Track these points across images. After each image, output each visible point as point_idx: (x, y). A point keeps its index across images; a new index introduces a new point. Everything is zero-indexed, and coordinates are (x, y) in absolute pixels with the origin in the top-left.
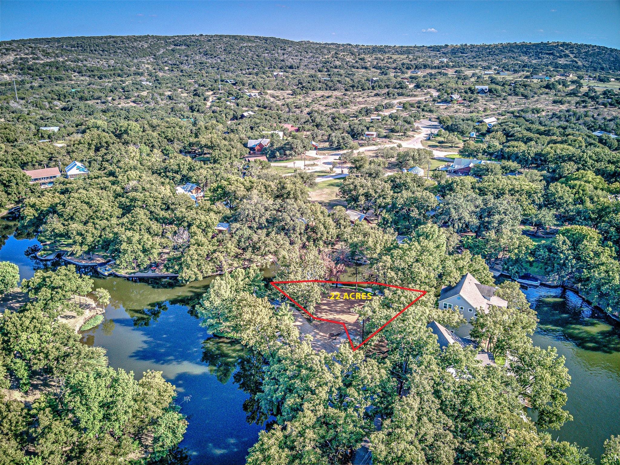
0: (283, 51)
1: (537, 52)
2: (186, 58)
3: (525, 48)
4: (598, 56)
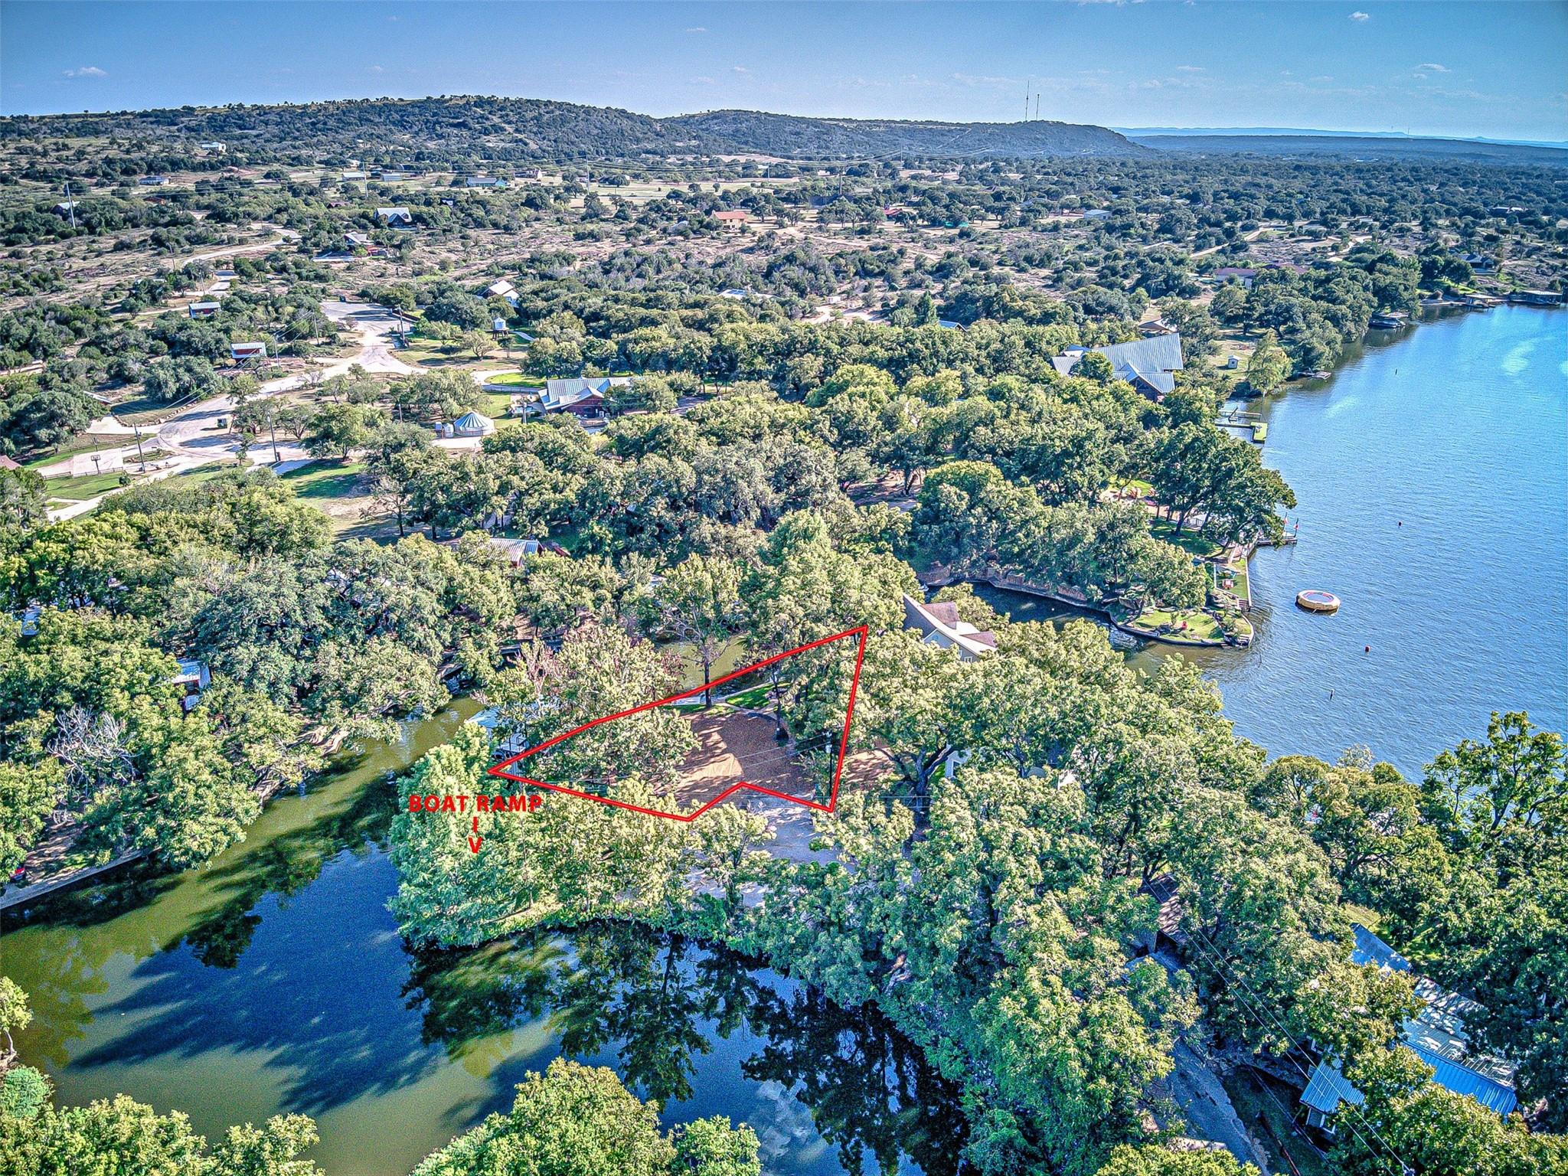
1: (428, 121)
3: (396, 112)
4: (562, 125)
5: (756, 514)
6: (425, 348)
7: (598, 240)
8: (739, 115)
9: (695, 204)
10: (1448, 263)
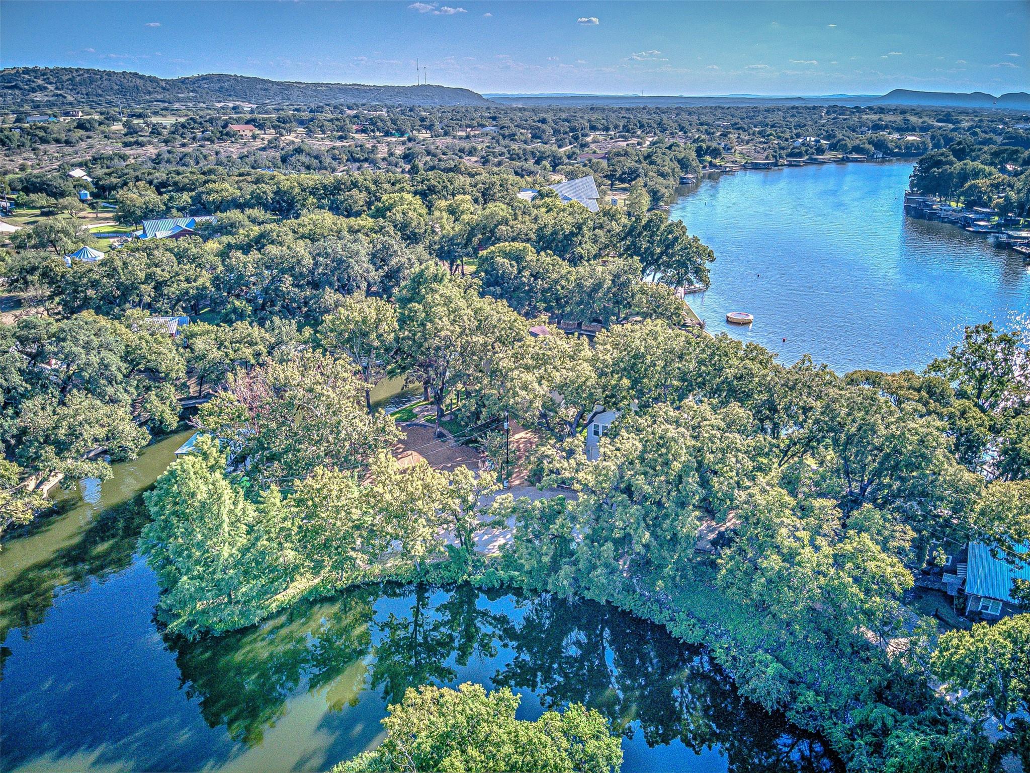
4: (91, 83)
5: (364, 286)
6: (27, 215)
7: (143, 146)
8: (221, 78)
9: (212, 123)
10: (708, 148)
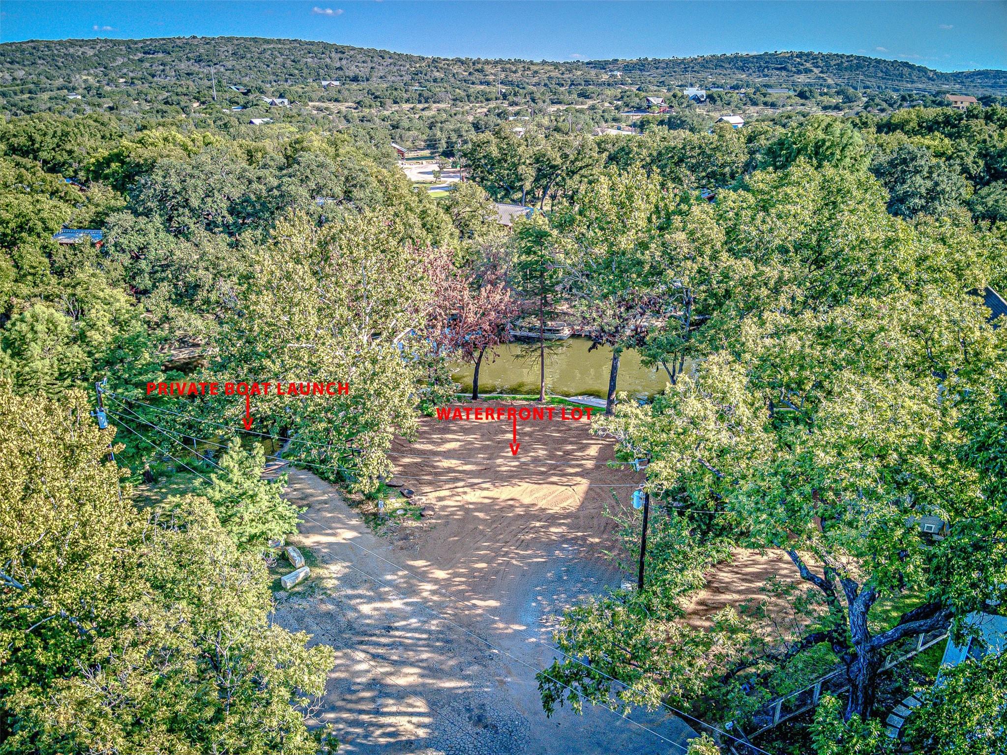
0: (339, 55)
1: (761, 66)
2: (161, 67)
3: (741, 61)
